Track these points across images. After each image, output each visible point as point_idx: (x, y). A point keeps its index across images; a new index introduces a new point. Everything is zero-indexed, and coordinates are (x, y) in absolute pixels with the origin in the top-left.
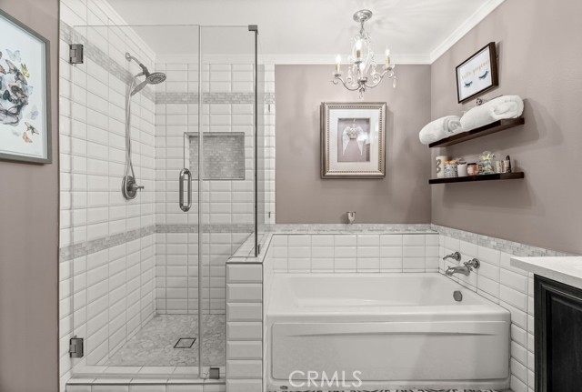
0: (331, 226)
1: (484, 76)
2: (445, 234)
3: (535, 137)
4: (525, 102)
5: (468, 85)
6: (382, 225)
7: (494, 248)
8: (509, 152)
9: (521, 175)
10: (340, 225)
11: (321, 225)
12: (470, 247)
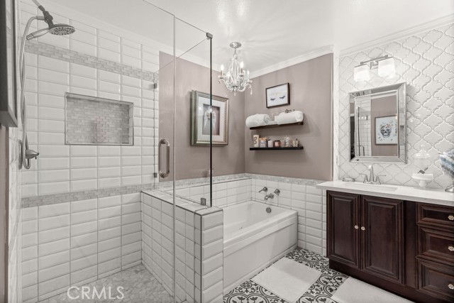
0: (197, 180)
1: (283, 98)
2: (256, 178)
3: (308, 131)
4: (304, 115)
5: (272, 100)
6: (224, 176)
7: (288, 182)
8: (297, 136)
9: (302, 148)
10: (202, 179)
11: (191, 180)
12: (272, 183)
